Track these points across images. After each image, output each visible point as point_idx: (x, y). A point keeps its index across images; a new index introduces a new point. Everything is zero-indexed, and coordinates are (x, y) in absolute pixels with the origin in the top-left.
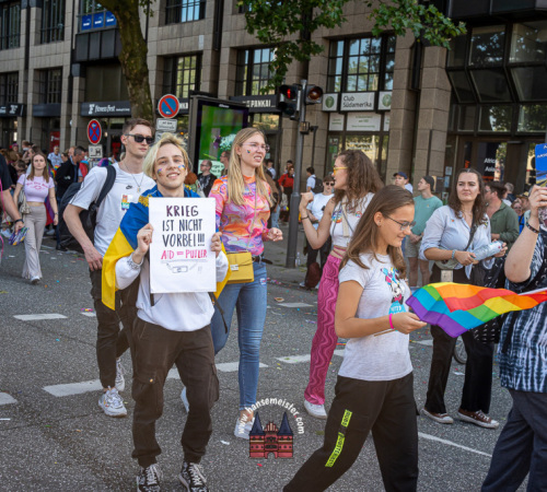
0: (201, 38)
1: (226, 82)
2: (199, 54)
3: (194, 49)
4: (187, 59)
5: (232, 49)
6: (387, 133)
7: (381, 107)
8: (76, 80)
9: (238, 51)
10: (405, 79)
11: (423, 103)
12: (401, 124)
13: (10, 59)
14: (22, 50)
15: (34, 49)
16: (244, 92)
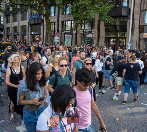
0: (55, 19)
1: (60, 28)
2: (55, 22)
3: (54, 21)
4: (52, 23)
5: (62, 21)
6: (94, 37)
7: (92, 32)
8: (29, 28)
9: (63, 22)
10: (97, 27)
11: (101, 32)
12: (96, 36)
13: (16, 24)
14: (18, 22)
15: (20, 22)
16: (64, 29)
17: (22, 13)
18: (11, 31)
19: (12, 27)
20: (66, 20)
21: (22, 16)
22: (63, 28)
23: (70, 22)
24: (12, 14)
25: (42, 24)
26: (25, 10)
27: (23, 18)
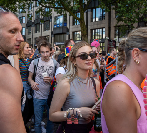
1: (89, 37)
5: (91, 29)
8: (53, 38)
13: (38, 35)
14: (40, 33)
15: (43, 32)
16: (93, 38)
17: (45, 23)
18: (33, 42)
19: (34, 39)
20: (97, 28)
21: (45, 26)
22: (92, 36)
23: (101, 30)
24: (34, 25)
25: (68, 33)
26: (48, 19)
27: (45, 28)
